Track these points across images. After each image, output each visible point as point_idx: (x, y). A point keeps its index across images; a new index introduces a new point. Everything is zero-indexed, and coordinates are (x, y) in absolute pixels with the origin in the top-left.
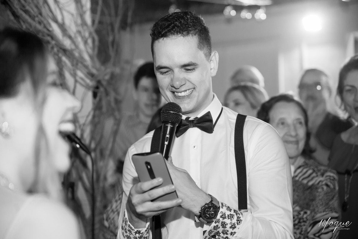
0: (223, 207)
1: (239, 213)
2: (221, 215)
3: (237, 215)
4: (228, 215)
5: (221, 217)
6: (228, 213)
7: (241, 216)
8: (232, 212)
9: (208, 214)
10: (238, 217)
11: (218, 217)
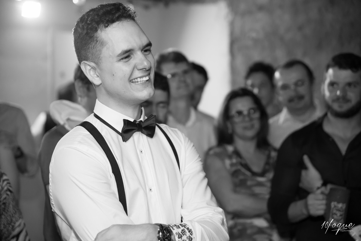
4: (182, 233)
5: (178, 237)
6: (180, 231)
8: (182, 228)
9: (166, 239)
10: (187, 229)
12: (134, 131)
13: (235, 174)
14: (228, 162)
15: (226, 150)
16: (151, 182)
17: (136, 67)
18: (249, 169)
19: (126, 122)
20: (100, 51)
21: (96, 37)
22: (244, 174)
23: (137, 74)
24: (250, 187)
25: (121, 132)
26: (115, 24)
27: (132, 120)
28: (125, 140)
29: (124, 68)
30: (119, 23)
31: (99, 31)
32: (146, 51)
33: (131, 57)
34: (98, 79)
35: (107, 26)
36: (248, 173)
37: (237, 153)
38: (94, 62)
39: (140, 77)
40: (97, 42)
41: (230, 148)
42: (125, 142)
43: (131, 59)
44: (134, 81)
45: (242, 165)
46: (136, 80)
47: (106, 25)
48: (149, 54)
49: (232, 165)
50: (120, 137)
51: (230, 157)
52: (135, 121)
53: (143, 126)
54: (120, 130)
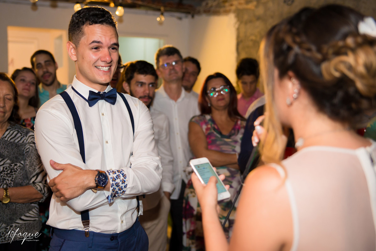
0: (110, 174)
1: (121, 171)
2: (112, 180)
3: (121, 173)
4: (116, 177)
5: (113, 181)
6: (115, 176)
7: (123, 172)
8: (117, 173)
9: (101, 181)
10: (123, 174)
11: (111, 182)
12: (98, 99)
13: (208, 136)
14: (204, 127)
15: (205, 118)
16: (108, 136)
17: (101, 59)
18: (220, 133)
19: (91, 93)
20: (80, 38)
21: (82, 29)
22: (216, 136)
23: (100, 63)
24: (218, 146)
25: (87, 99)
26: (97, 25)
27: (97, 92)
28: (91, 105)
29: (92, 56)
30: (100, 26)
31: (85, 26)
32: (113, 49)
33: (99, 50)
34: (75, 57)
35: (91, 25)
36: (219, 136)
37: (213, 121)
38: (75, 45)
39: (102, 66)
40: (81, 31)
41: (208, 117)
42: (91, 107)
43: (98, 51)
44: (97, 67)
45: (214, 129)
46: (99, 67)
47: (91, 23)
48: (115, 52)
49: (207, 129)
50: (87, 103)
51: (206, 123)
52: (99, 92)
53: (106, 96)
54: (87, 98)
